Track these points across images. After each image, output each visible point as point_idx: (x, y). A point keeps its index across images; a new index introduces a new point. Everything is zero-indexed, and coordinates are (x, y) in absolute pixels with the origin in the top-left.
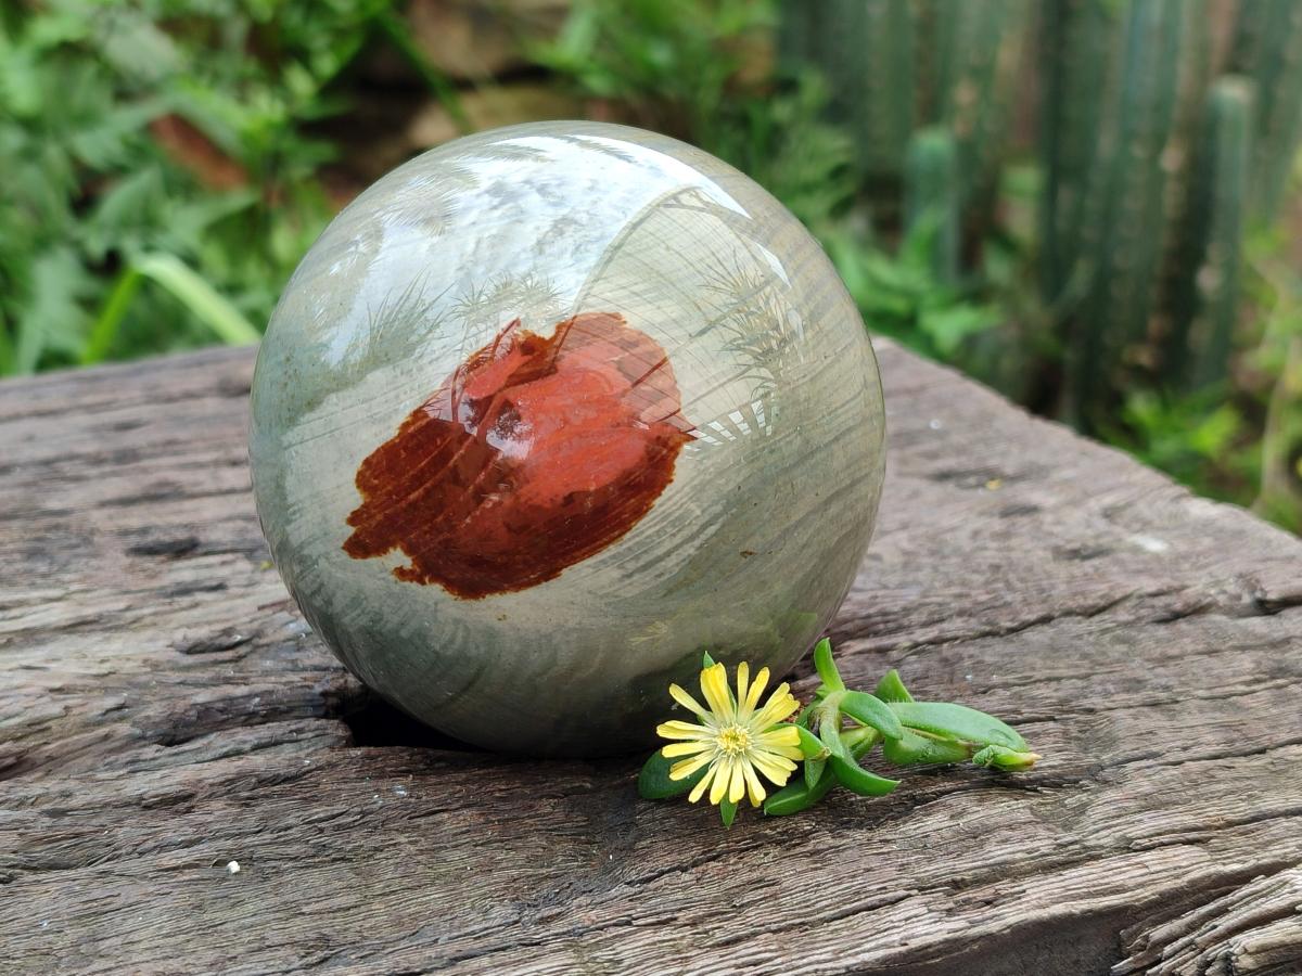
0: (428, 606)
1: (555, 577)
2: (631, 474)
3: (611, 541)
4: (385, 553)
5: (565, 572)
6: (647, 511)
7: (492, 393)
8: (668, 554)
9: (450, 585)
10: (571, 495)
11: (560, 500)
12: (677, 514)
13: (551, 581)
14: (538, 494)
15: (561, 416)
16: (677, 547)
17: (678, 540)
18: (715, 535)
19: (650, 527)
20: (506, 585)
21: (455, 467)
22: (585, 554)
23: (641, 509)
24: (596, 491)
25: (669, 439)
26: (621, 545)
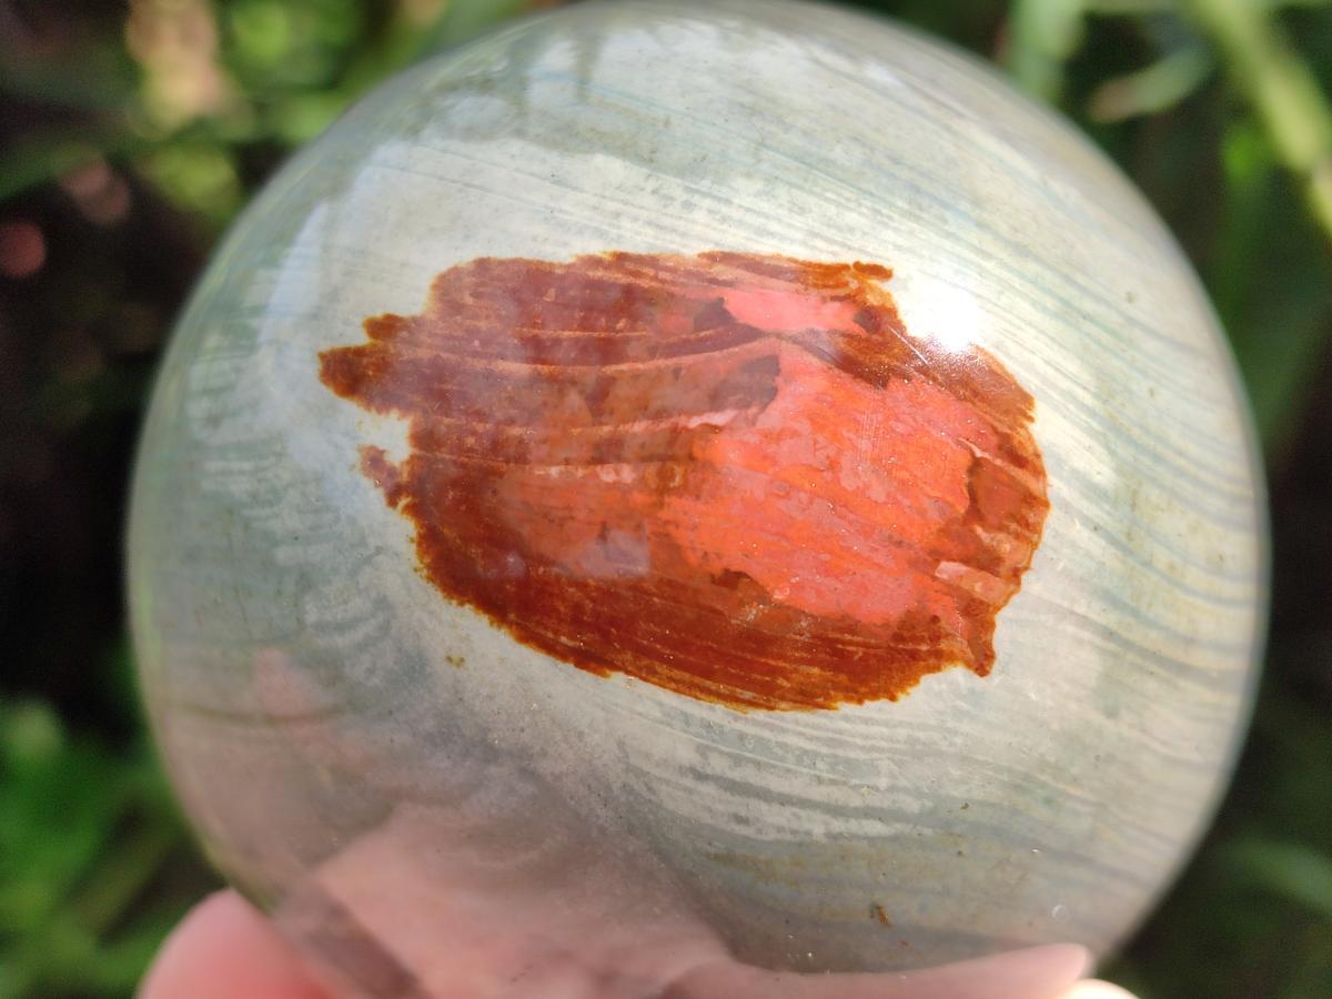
0: (363, 543)
1: (594, 671)
2: (852, 630)
3: (730, 699)
4: (379, 411)
5: (618, 678)
6: (822, 707)
7: (762, 327)
8: (785, 800)
9: (430, 540)
10: (740, 575)
11: (717, 568)
12: (852, 754)
13: (584, 672)
14: (695, 527)
15: (832, 452)
16: (803, 803)
17: (819, 793)
18: (871, 840)
19: (801, 734)
20: (512, 616)
21: (612, 380)
22: (671, 679)
23: (815, 696)
24: (780, 606)
25: (947, 635)
26: (736, 719)
